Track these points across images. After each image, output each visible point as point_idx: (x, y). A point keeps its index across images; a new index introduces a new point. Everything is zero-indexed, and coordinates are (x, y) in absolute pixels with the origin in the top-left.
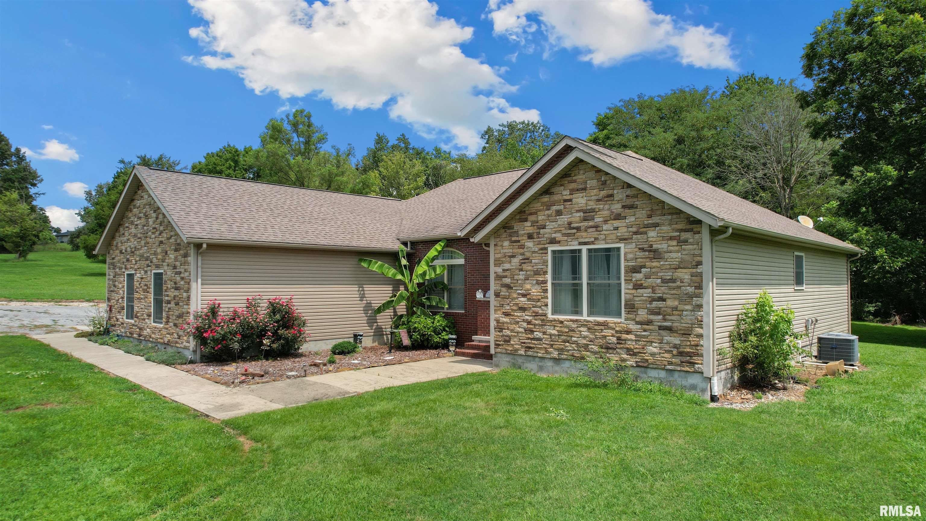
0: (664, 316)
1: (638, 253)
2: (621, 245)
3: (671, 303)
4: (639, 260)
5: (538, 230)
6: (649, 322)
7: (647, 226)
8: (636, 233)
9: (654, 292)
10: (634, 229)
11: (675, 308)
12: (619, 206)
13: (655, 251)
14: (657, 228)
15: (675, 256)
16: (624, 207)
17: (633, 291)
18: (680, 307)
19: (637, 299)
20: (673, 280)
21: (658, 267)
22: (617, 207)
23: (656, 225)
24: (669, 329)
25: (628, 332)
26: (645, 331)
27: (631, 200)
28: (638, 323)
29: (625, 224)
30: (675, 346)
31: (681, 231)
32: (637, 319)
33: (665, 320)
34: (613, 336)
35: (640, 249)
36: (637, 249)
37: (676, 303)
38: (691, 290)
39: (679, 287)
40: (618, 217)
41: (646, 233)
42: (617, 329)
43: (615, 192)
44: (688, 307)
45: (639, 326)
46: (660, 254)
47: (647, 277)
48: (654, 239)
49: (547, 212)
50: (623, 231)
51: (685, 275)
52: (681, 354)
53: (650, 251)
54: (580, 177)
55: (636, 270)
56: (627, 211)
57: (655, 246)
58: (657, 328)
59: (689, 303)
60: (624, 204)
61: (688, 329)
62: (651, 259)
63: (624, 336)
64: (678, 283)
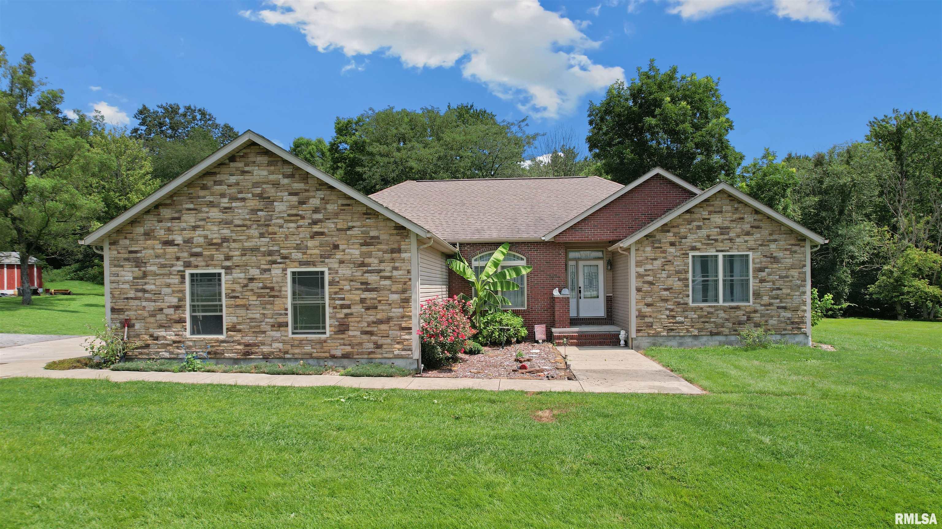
0: (781, 300)
1: (762, 259)
2: (750, 253)
3: (785, 291)
4: (763, 263)
5: (680, 240)
6: (770, 304)
7: (770, 241)
8: (761, 245)
9: (774, 284)
10: (760, 243)
11: (788, 295)
12: (749, 226)
13: (774, 258)
14: (776, 243)
15: (789, 261)
16: (752, 227)
17: (760, 284)
18: (792, 293)
19: (762, 289)
20: (787, 277)
21: (776, 268)
22: (747, 227)
23: (775, 241)
24: (785, 308)
25: (756, 311)
26: (767, 310)
27: (757, 223)
28: (762, 305)
29: (753, 239)
30: (789, 319)
31: (792, 245)
32: (762, 303)
33: (781, 302)
34: (744, 315)
35: (764, 256)
36: (762, 256)
37: (789, 291)
38: (799, 282)
39: (791, 281)
40: (748, 234)
41: (769, 246)
42: (747, 310)
43: (746, 216)
44: (797, 293)
45: (763, 308)
46: (778, 259)
47: (769, 274)
48: (774, 250)
49: (688, 226)
50: (751, 244)
51: (794, 273)
52: (793, 323)
53: (771, 257)
54: (717, 203)
55: (761, 270)
56: (754, 230)
57: (774, 255)
58: (776, 308)
59: (798, 291)
60: (752, 225)
61: (797, 307)
62: (771, 263)
63: (752, 315)
64: (791, 278)
